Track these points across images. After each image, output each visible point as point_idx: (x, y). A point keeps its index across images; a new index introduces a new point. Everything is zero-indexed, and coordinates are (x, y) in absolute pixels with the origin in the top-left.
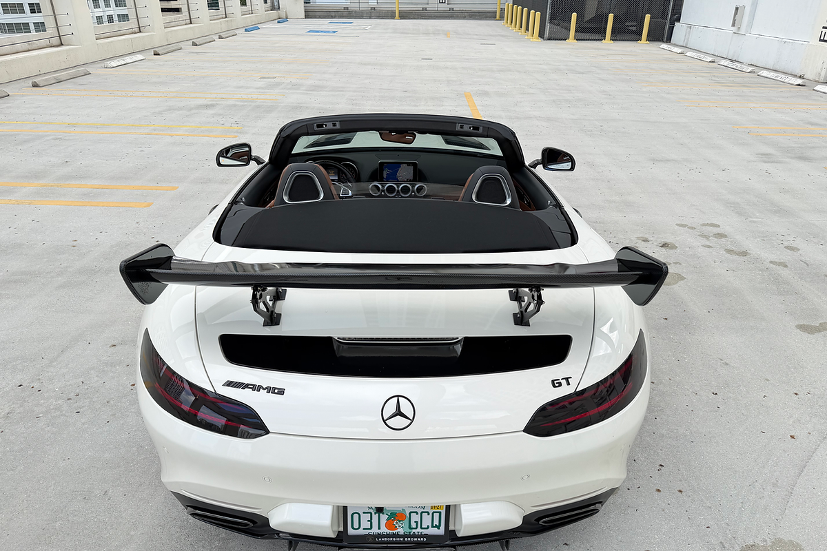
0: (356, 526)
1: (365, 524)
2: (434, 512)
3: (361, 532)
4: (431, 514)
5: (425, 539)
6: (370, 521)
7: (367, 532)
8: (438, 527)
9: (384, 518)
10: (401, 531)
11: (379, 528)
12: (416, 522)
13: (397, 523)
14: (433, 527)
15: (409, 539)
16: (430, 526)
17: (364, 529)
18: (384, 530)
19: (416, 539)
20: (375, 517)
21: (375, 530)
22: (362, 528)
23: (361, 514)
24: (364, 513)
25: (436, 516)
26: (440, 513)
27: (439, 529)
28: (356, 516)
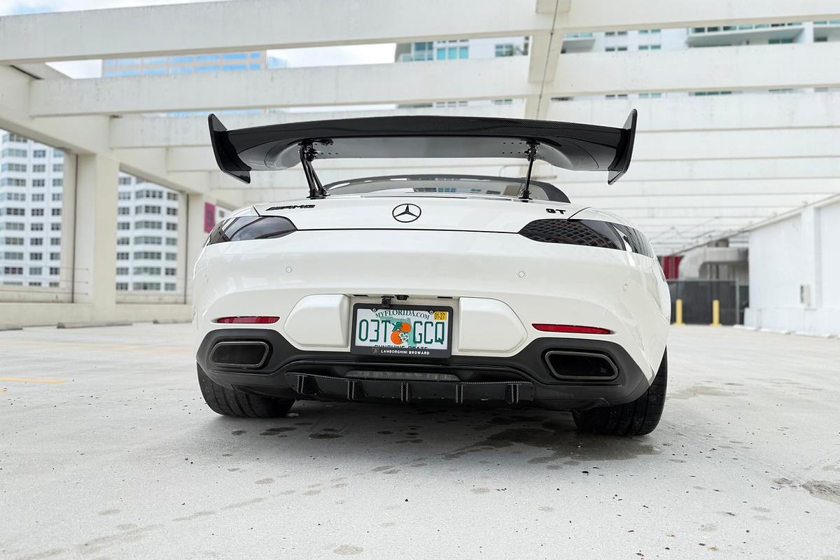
0: (363, 337)
1: (372, 335)
2: (437, 323)
3: (367, 344)
4: (434, 325)
5: (428, 353)
6: (377, 331)
7: (373, 344)
8: (441, 341)
9: (390, 327)
10: (405, 345)
11: (385, 341)
12: (421, 334)
13: (402, 335)
14: (436, 341)
15: (413, 352)
16: (434, 340)
17: (371, 341)
18: (390, 343)
19: (419, 353)
20: (382, 326)
21: (381, 343)
22: (368, 339)
23: (369, 321)
24: (372, 321)
25: (440, 326)
26: (443, 323)
27: (442, 343)
28: (364, 324)
